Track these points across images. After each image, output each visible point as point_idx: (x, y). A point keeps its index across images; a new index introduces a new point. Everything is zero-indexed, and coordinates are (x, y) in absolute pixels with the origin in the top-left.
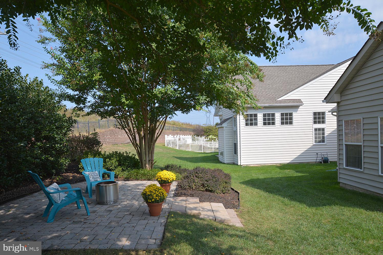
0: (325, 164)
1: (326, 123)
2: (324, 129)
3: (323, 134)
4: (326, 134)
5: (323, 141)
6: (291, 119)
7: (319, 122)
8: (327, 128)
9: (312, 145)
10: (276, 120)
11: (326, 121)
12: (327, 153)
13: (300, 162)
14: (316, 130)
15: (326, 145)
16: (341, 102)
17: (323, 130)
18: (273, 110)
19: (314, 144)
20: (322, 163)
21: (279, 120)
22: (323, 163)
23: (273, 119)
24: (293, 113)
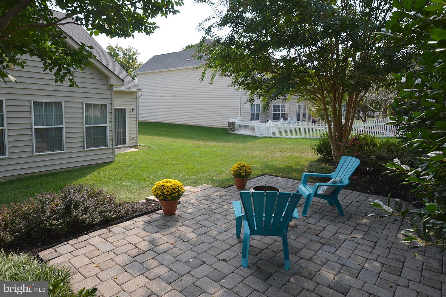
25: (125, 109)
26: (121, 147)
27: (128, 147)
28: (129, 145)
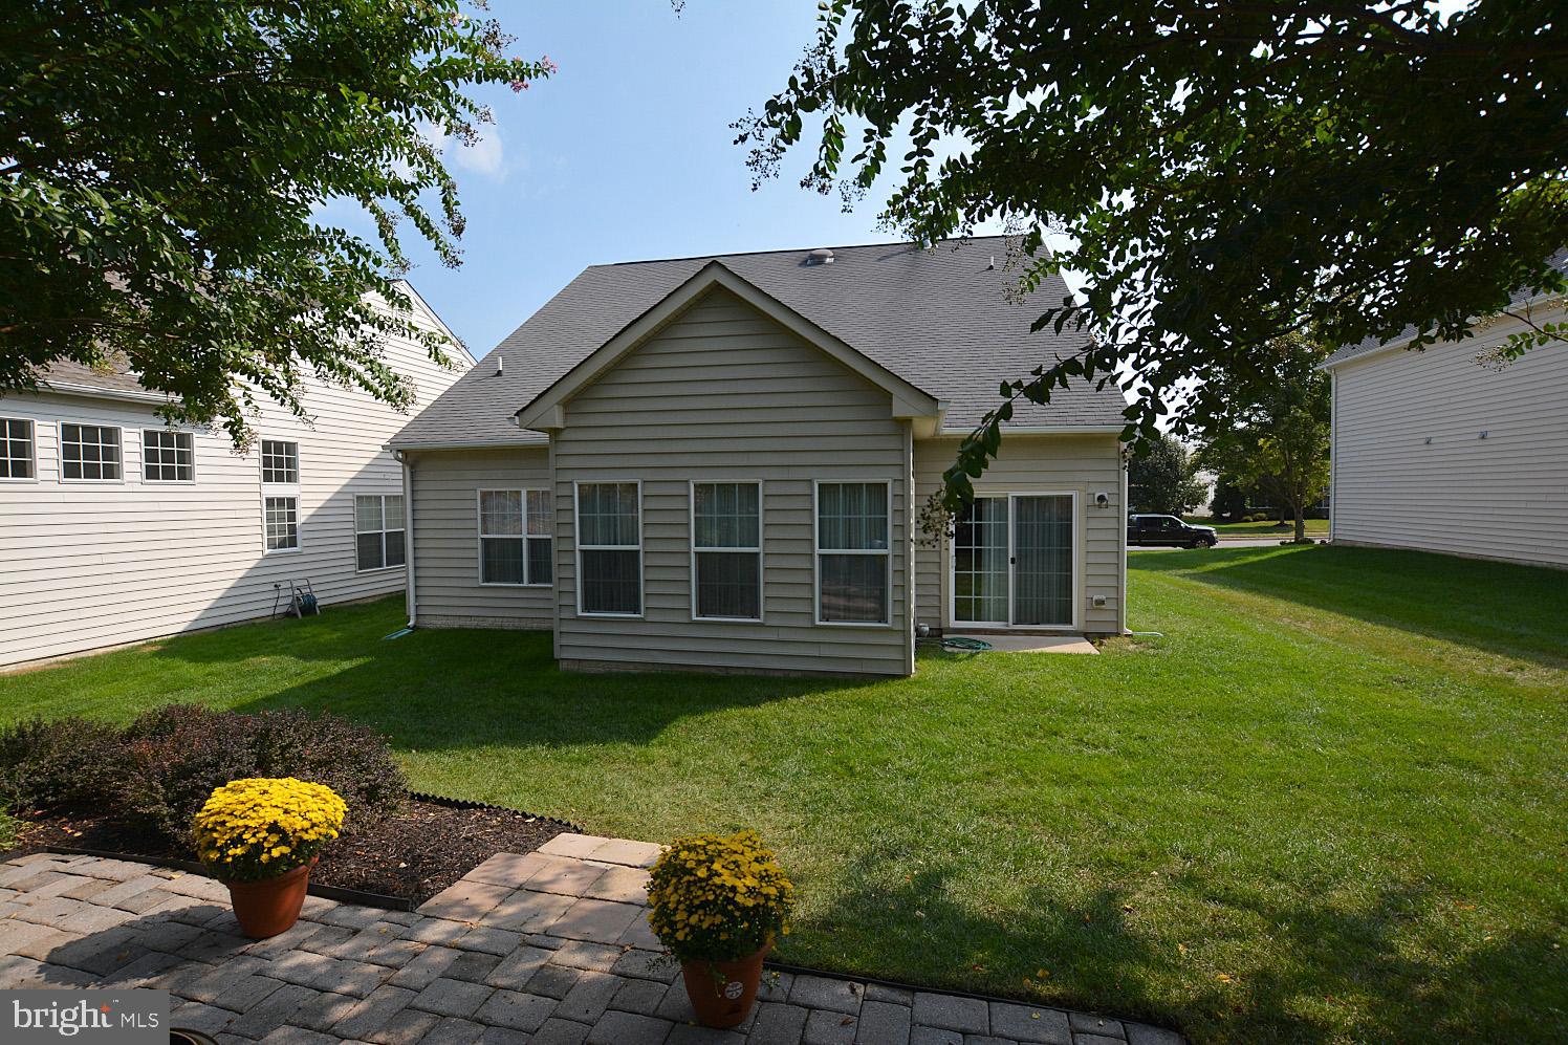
0: (308, 618)
1: (301, 480)
2: (294, 499)
3: (292, 517)
4: (300, 519)
5: (293, 542)
6: (185, 457)
7: (279, 478)
8: (303, 496)
9: (261, 557)
10: (125, 457)
11: (301, 473)
12: (310, 580)
13: (222, 622)
14: (270, 502)
15: (300, 554)
16: (566, 431)
17: (292, 502)
18: (124, 414)
19: (267, 551)
20: (295, 615)
21: (137, 457)
22: (300, 615)
23: (111, 454)
24: (195, 435)
25: (1070, 497)
26: (1039, 631)
27: (1075, 634)
28: (1082, 628)
